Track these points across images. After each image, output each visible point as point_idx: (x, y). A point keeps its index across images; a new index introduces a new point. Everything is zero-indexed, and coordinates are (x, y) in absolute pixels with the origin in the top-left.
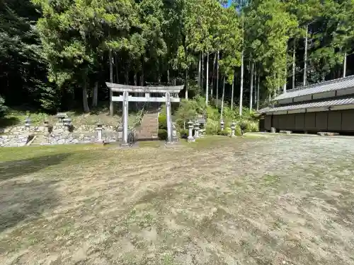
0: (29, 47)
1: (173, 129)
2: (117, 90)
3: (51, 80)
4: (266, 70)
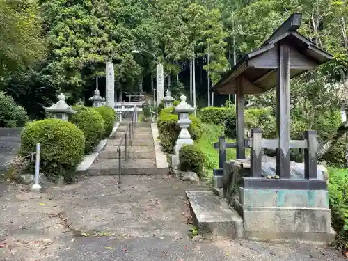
0: (46, 77)
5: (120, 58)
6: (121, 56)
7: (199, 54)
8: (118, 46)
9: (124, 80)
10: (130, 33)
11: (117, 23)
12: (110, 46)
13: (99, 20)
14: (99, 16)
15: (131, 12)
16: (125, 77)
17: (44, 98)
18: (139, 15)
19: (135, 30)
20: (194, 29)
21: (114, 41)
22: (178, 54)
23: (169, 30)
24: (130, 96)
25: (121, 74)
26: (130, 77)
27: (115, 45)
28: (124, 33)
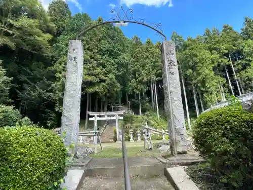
0: (49, 94)
1: (120, 134)
2: (92, 115)
3: (56, 110)
4: (202, 89)
5: (105, 78)
6: (106, 77)
7: (159, 78)
8: (104, 70)
9: (108, 95)
10: (113, 61)
11: (103, 55)
12: (98, 70)
13: (90, 53)
14: (91, 50)
15: (114, 47)
16: (109, 93)
17: (46, 110)
18: (119, 50)
19: (116, 60)
20: (155, 62)
21: (101, 67)
22: (145, 78)
23: (139, 63)
24: (113, 107)
25: (106, 90)
26: (113, 92)
27: (102, 70)
28: (108, 61)
